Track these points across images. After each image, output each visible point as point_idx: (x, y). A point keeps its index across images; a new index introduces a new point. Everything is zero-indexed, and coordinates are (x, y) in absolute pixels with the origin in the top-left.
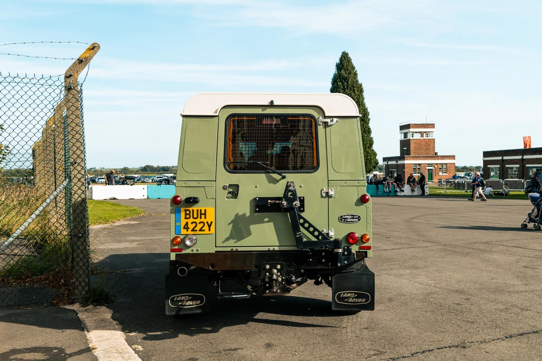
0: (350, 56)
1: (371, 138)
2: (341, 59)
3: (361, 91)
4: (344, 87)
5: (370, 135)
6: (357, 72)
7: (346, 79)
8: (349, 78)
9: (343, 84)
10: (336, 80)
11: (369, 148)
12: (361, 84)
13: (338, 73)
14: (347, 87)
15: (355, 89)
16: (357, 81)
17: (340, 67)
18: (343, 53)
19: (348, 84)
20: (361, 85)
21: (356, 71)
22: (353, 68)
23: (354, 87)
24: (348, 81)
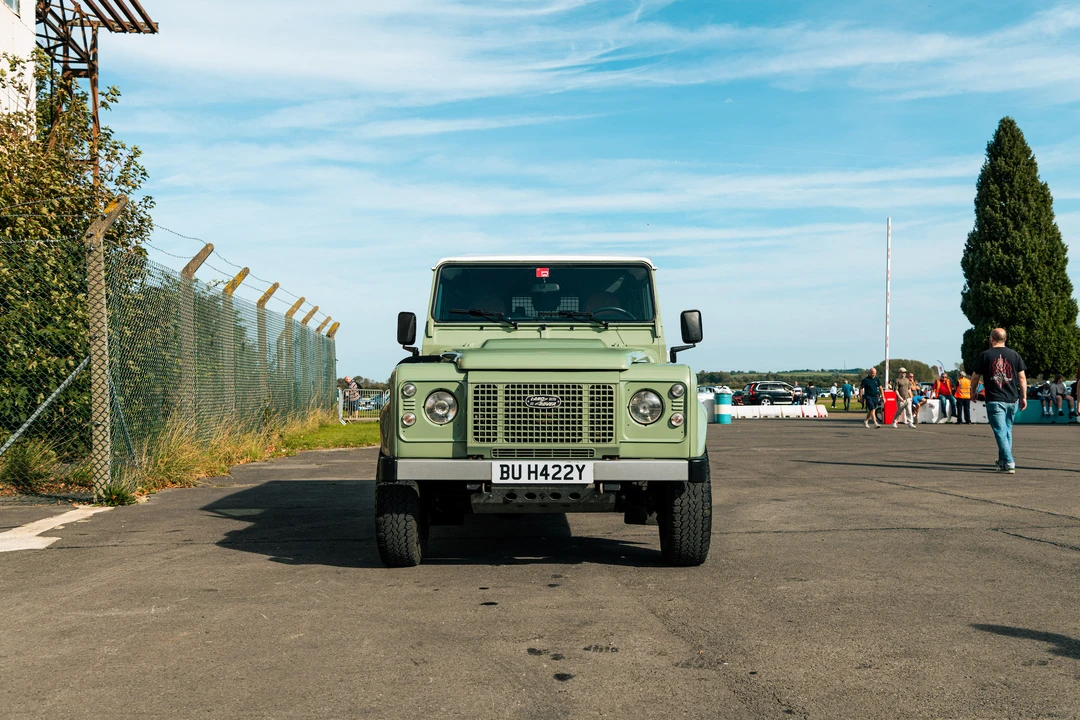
0: (1019, 125)
1: (1071, 301)
2: (998, 136)
3: (1044, 201)
4: (1002, 193)
5: (1069, 295)
6: (1036, 160)
7: (1009, 177)
8: (1014, 173)
9: (1001, 188)
10: (986, 180)
11: (1065, 322)
12: (1046, 184)
13: (992, 163)
14: (1010, 193)
15: (1029, 196)
16: (1035, 179)
17: (994, 150)
18: (1002, 121)
19: (1012, 186)
20: (1044, 187)
21: (1033, 158)
22: (1027, 152)
23: (1026, 193)
24: (1013, 180)
